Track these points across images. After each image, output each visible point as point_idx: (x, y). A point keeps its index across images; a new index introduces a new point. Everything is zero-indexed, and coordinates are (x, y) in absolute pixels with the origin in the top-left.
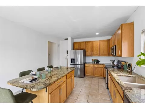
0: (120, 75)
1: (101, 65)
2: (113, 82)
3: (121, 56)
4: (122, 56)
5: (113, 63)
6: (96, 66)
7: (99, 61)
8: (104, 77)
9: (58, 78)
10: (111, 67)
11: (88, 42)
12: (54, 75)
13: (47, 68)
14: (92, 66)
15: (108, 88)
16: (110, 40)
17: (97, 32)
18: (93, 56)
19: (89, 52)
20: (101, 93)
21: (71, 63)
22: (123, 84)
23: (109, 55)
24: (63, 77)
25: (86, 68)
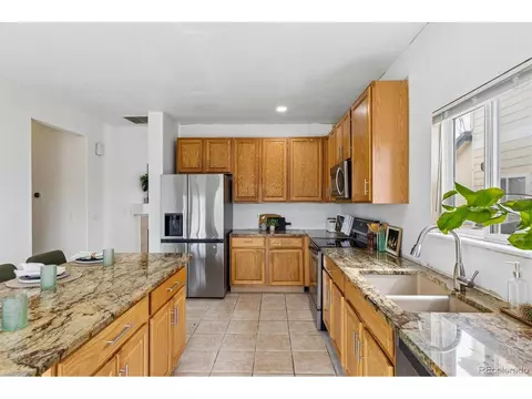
0: (371, 272)
1: (294, 236)
2: (348, 302)
3: (371, 202)
4: (374, 202)
5: (338, 228)
6: (276, 241)
7: (287, 221)
8: (307, 284)
9: (108, 316)
10: (330, 246)
11: (241, 141)
12: (81, 300)
13: (25, 269)
14: (259, 242)
15: (323, 328)
16: (326, 138)
17: (282, 104)
18: (264, 201)
19: (245, 187)
20: (300, 353)
21: (167, 234)
22: (388, 305)
23: (324, 200)
24: (132, 304)
25: (233, 252)
